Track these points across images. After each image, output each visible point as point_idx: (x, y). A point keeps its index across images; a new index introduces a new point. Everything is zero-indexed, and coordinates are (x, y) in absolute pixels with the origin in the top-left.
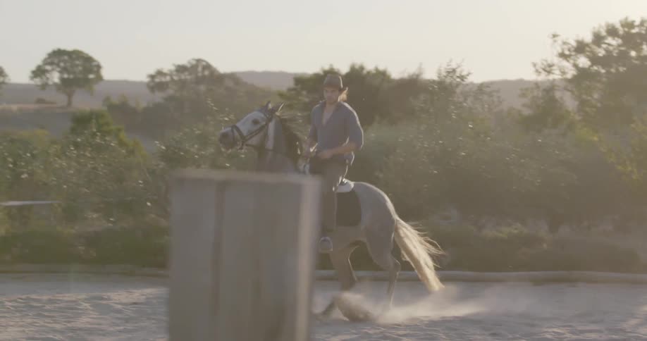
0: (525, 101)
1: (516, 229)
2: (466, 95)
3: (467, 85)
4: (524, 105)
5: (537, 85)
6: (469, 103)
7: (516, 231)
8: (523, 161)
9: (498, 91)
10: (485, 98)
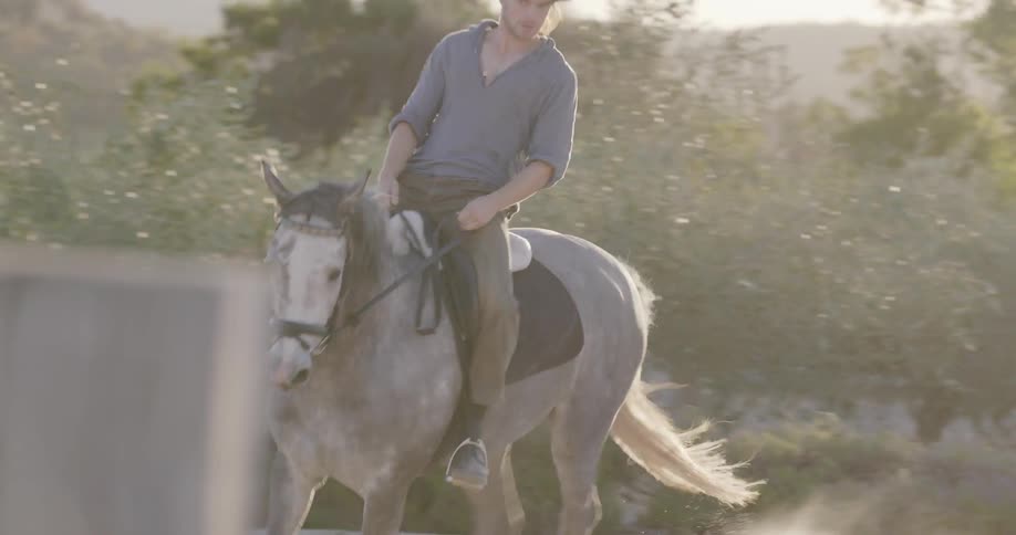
0: (859, 80)
1: (824, 428)
2: (692, 60)
3: (694, 31)
4: (856, 94)
5: (886, 38)
6: (699, 85)
7: (824, 435)
8: (847, 243)
9: (781, 49)
10: (747, 68)
